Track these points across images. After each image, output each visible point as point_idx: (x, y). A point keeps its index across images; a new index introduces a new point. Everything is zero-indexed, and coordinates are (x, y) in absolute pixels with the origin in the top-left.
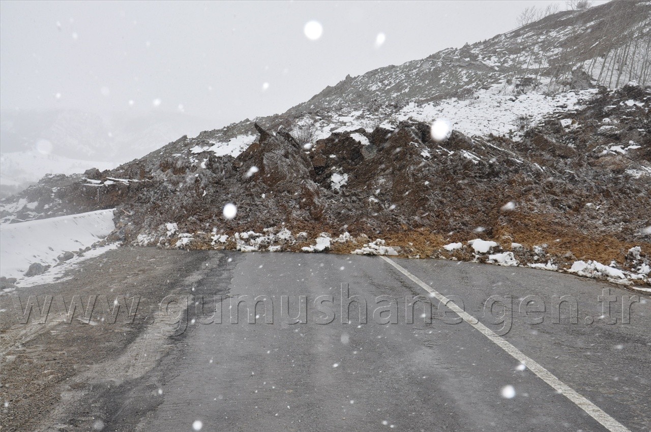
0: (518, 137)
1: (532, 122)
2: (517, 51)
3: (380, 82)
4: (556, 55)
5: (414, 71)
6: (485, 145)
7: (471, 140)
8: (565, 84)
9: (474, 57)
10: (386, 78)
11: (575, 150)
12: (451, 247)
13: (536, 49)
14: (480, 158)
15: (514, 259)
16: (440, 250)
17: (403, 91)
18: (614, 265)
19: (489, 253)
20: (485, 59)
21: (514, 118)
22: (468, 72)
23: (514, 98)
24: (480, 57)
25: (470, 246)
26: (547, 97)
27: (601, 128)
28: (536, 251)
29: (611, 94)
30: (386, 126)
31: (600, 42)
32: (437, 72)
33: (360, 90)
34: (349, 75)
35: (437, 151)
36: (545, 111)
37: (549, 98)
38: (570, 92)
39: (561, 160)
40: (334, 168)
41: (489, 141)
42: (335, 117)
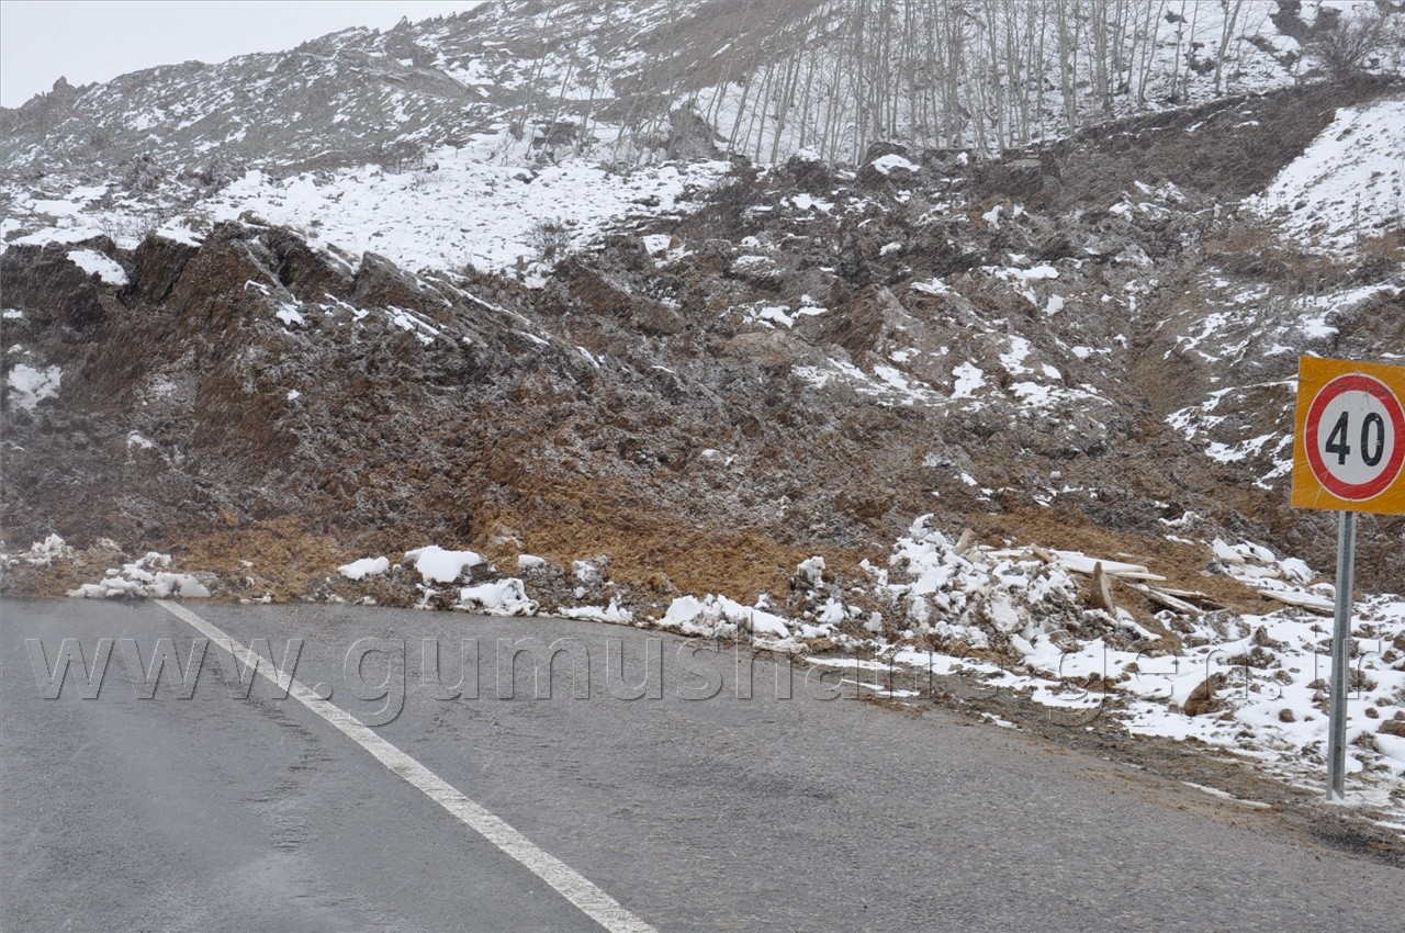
0: (538, 275)
1: (573, 238)
2: (534, 50)
3: (160, 108)
4: (632, 68)
5: (260, 83)
6: (452, 297)
7: (415, 281)
8: (653, 143)
9: (425, 58)
10: (177, 96)
11: (677, 315)
12: (357, 569)
13: (582, 48)
14: (439, 329)
15: (525, 597)
16: (328, 579)
17: (228, 139)
18: (765, 605)
19: (459, 582)
20: (453, 66)
21: (529, 226)
22: (408, 97)
23: (529, 175)
24: (441, 58)
25: (410, 565)
26: (611, 175)
27: (740, 261)
28: (581, 574)
29: (761, 175)
30: (177, 232)
31: (733, 46)
32: (325, 90)
33: (101, 125)
34: (63, 79)
35: (323, 307)
36: (607, 213)
37: (616, 179)
38: (666, 165)
39: (644, 338)
40: (17, 347)
41: (463, 286)
42: (22, 200)
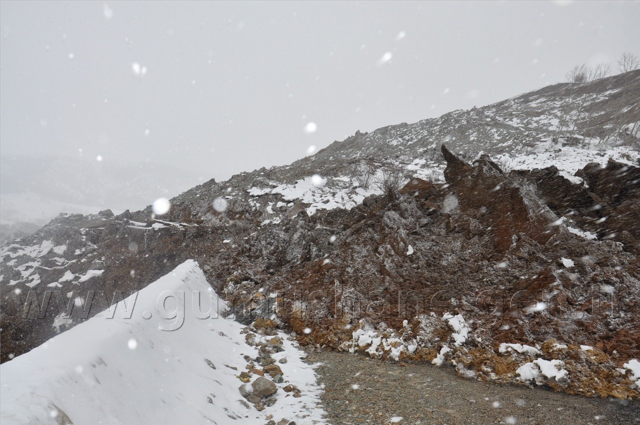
2: (537, 114)
3: (400, 137)
5: (436, 128)
9: (493, 118)
10: (405, 134)
13: (557, 113)
17: (429, 147)
20: (506, 121)
24: (499, 118)
34: (358, 131)
